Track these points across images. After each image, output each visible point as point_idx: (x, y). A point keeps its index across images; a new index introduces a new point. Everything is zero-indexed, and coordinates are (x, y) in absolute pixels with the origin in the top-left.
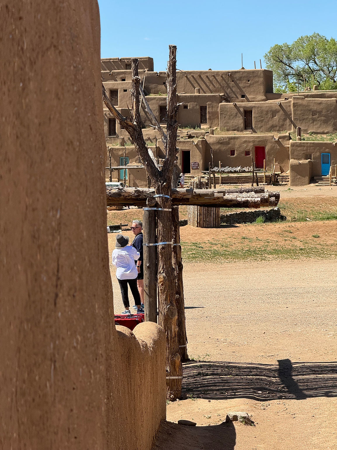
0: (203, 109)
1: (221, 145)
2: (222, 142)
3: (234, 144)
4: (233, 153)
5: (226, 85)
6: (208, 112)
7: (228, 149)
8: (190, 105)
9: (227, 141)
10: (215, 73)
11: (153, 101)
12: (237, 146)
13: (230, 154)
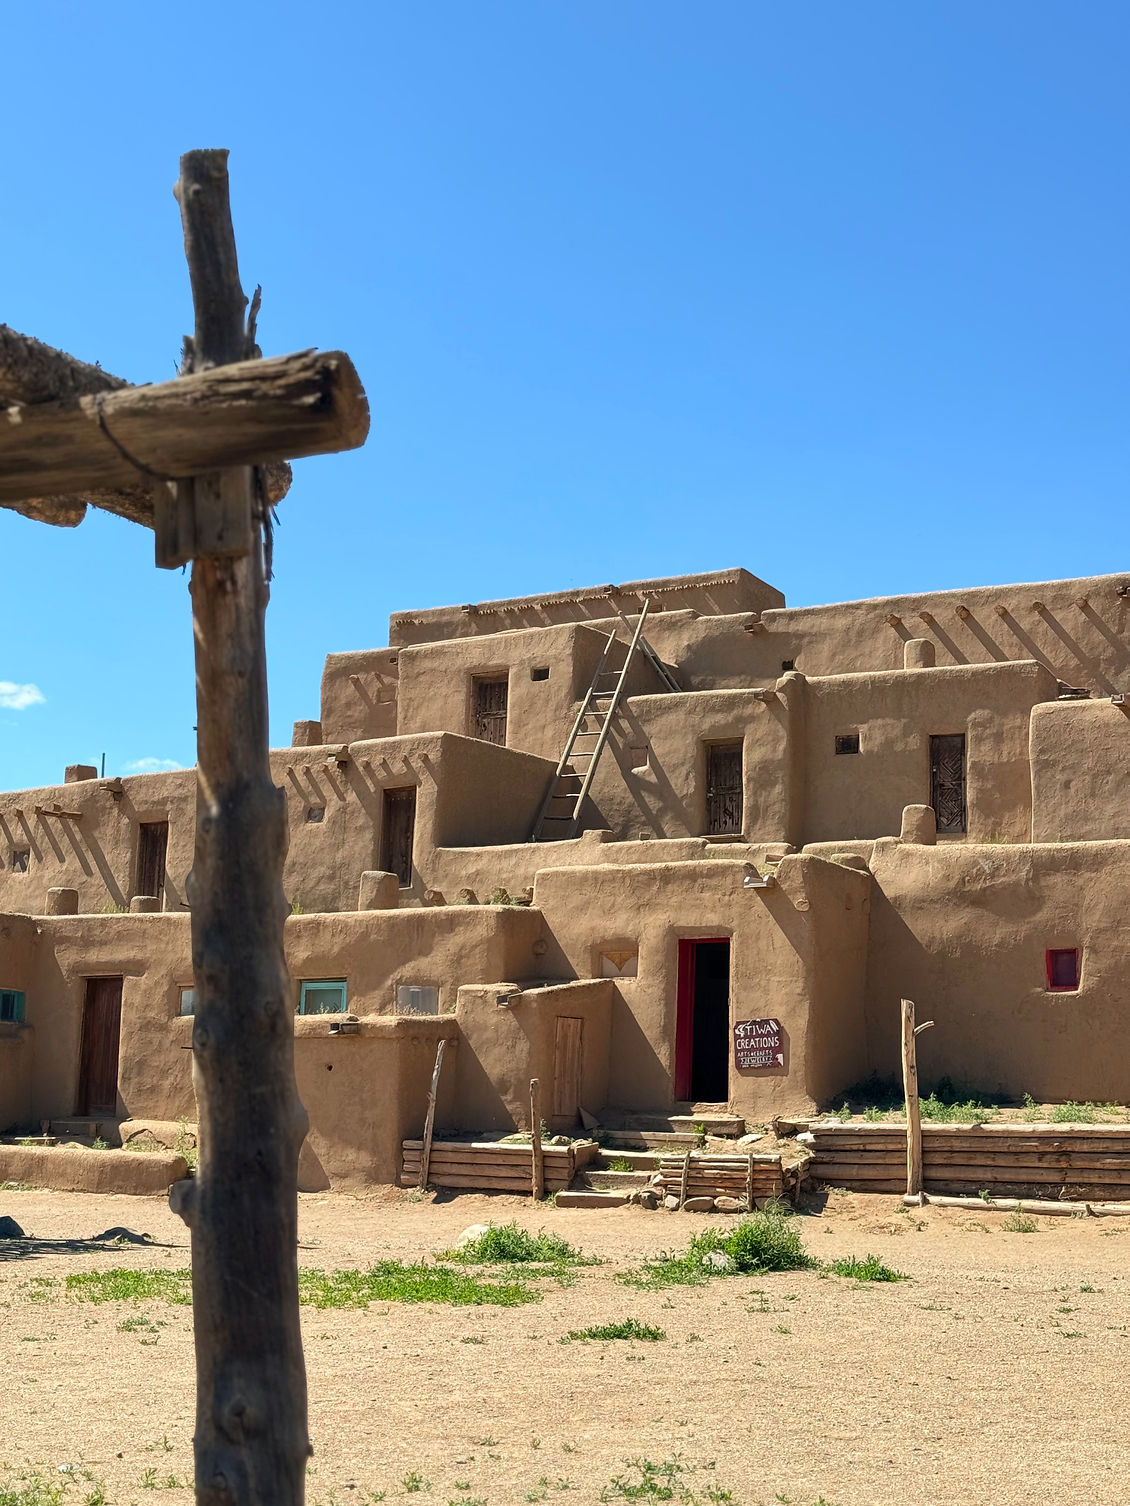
0: (945, 752)
1: (979, 911)
2: (984, 890)
3: (1074, 907)
4: (1062, 967)
5: (1110, 650)
6: (974, 764)
7: (1028, 938)
8: (870, 736)
9: (1017, 884)
10: (1049, 594)
11: (671, 718)
12: (1092, 920)
13: (1044, 978)
